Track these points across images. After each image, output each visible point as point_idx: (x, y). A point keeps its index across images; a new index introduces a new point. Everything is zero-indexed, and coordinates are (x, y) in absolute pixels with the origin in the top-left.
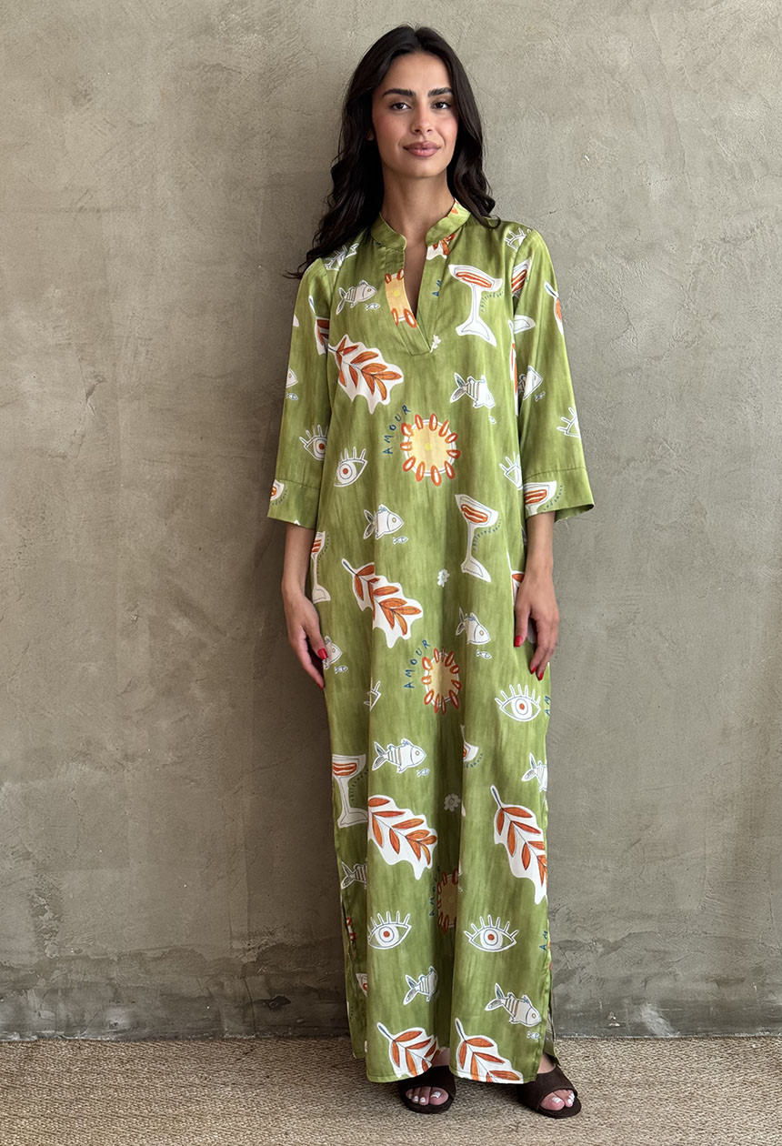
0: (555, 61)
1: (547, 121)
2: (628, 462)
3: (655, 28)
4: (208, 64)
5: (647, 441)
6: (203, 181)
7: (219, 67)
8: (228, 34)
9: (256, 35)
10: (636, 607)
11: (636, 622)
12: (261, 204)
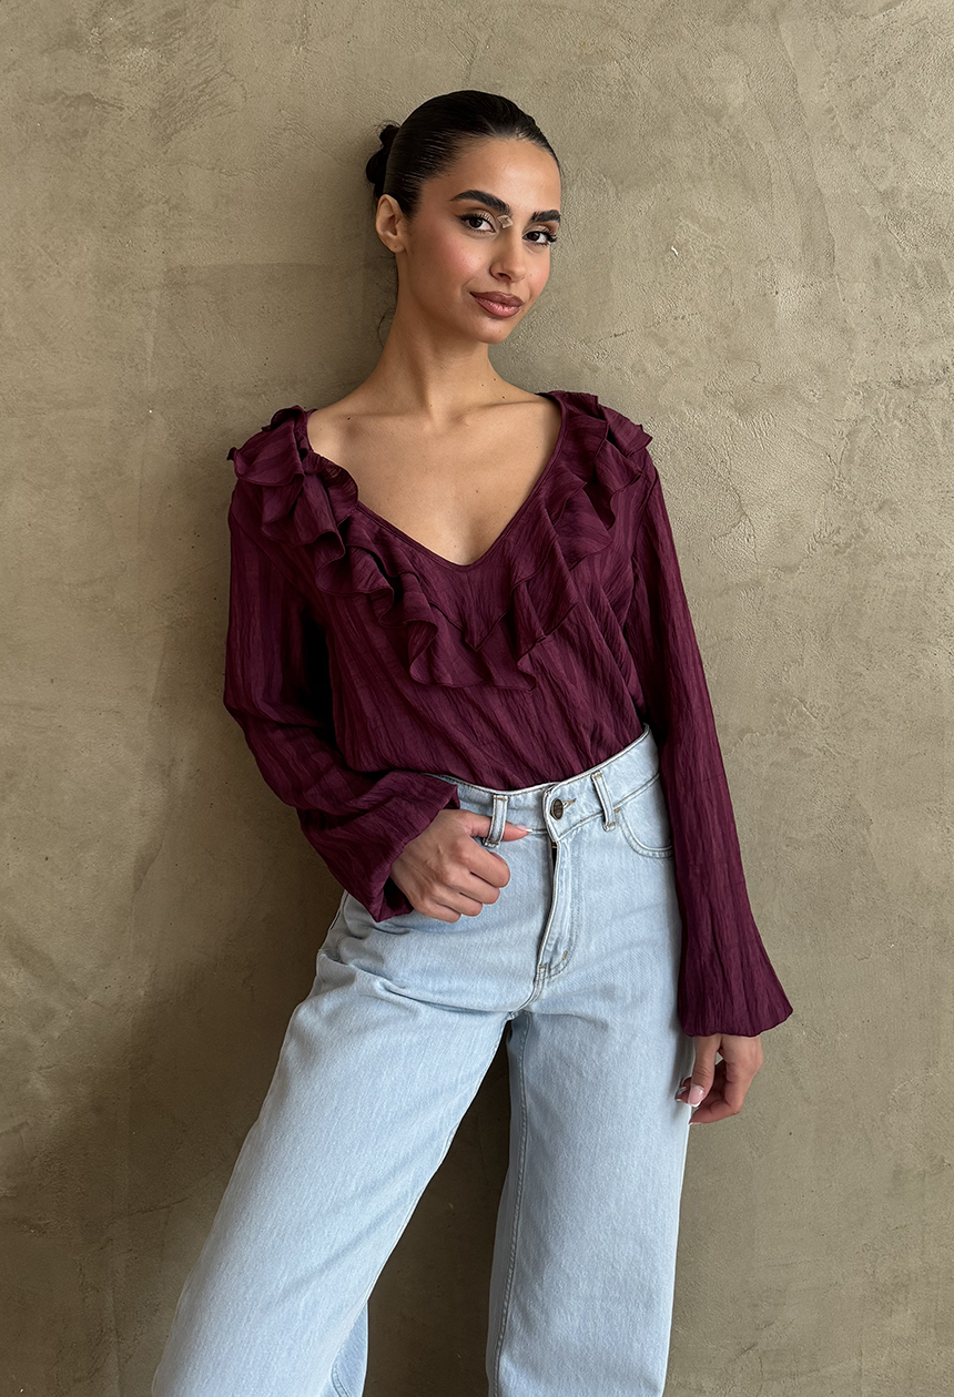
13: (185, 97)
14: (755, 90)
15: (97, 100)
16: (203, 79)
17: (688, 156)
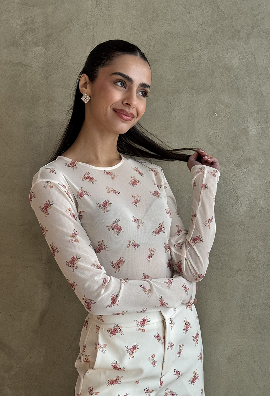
0: (199, 64)
1: (195, 94)
2: (238, 271)
3: (253, 47)
4: (14, 62)
5: (247, 260)
6: (12, 123)
7: (20, 64)
8: (26, 47)
9: (40, 47)
10: (241, 347)
11: (242, 355)
12: (43, 135)
13: (53, 63)
14: (242, 61)
15: (24, 64)
16: (59, 57)
17: (220, 83)
